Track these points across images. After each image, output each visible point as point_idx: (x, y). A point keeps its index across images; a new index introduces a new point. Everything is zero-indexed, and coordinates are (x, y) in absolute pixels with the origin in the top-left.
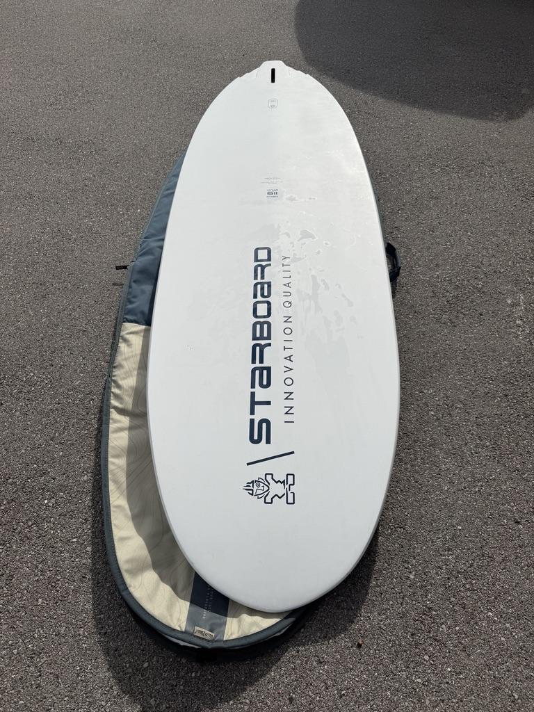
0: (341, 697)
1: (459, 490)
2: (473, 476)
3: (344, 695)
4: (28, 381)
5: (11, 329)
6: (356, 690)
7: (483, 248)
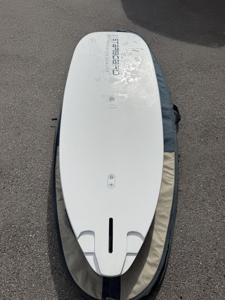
4: (16, 176)
5: (5, 150)
7: (215, 107)
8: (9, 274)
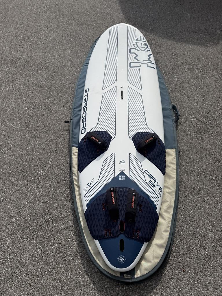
0: (180, 291)
1: (212, 207)
2: (217, 201)
3: (181, 290)
4: (37, 174)
5: (25, 152)
6: (185, 288)
7: (209, 104)
8: (39, 257)
